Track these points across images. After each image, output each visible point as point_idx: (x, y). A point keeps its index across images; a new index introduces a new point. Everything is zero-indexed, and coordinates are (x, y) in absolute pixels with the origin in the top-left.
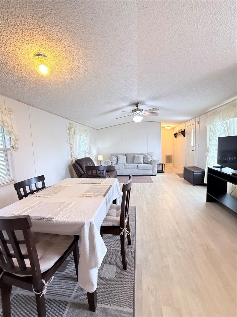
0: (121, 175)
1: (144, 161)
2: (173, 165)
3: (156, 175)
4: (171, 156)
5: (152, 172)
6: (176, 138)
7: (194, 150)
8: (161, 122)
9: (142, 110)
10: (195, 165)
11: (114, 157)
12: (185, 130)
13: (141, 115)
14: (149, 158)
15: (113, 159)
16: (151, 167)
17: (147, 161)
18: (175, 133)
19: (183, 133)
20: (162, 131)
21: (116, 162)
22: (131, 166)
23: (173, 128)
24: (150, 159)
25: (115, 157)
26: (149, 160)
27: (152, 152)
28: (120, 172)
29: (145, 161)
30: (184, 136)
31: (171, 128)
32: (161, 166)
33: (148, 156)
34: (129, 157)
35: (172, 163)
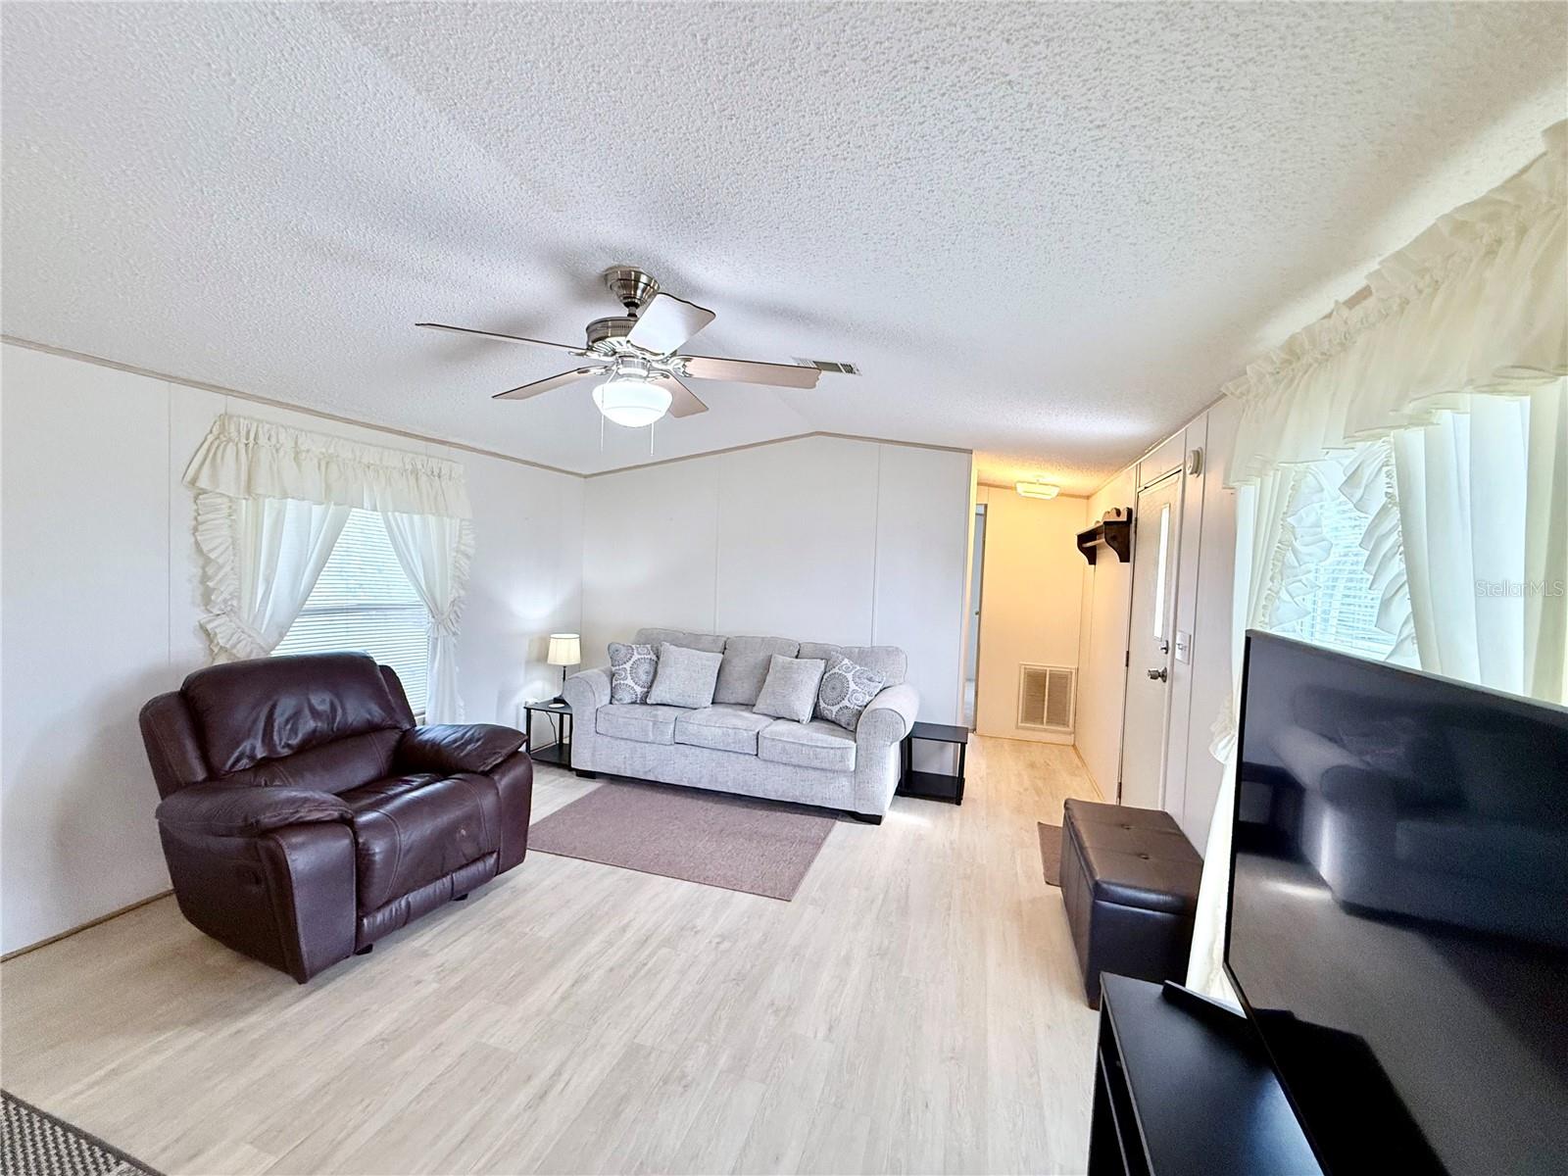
0: (651, 777)
1: (816, 705)
2: (1070, 740)
3: (876, 820)
5: (847, 790)
6: (1092, 561)
7: (1163, 676)
8: (971, 452)
10: (1164, 805)
11: (636, 657)
12: (1130, 512)
14: (852, 686)
15: (628, 666)
16: (843, 759)
17: (835, 709)
18: (1090, 528)
19: (1122, 533)
21: (639, 690)
22: (719, 732)
23: (1088, 497)
24: (860, 696)
25: (642, 655)
26: (845, 703)
28: (643, 757)
29: (822, 705)
30: (1124, 557)
31: (1061, 495)
33: (849, 676)
34: (740, 666)
35: (1065, 724)
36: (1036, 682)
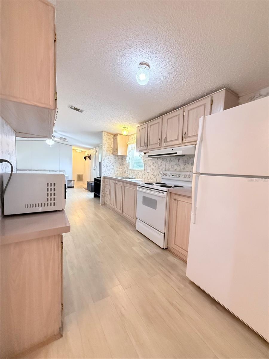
2: (83, 183)
4: (82, 175)
6: (86, 160)
7: (94, 170)
8: (72, 146)
9: (54, 136)
12: (90, 155)
13: (53, 140)
18: (85, 156)
19: (90, 157)
20: (74, 153)
23: (84, 152)
27: (64, 170)
30: (90, 160)
31: (82, 152)
32: (71, 183)
35: (83, 181)
36: (79, 176)
